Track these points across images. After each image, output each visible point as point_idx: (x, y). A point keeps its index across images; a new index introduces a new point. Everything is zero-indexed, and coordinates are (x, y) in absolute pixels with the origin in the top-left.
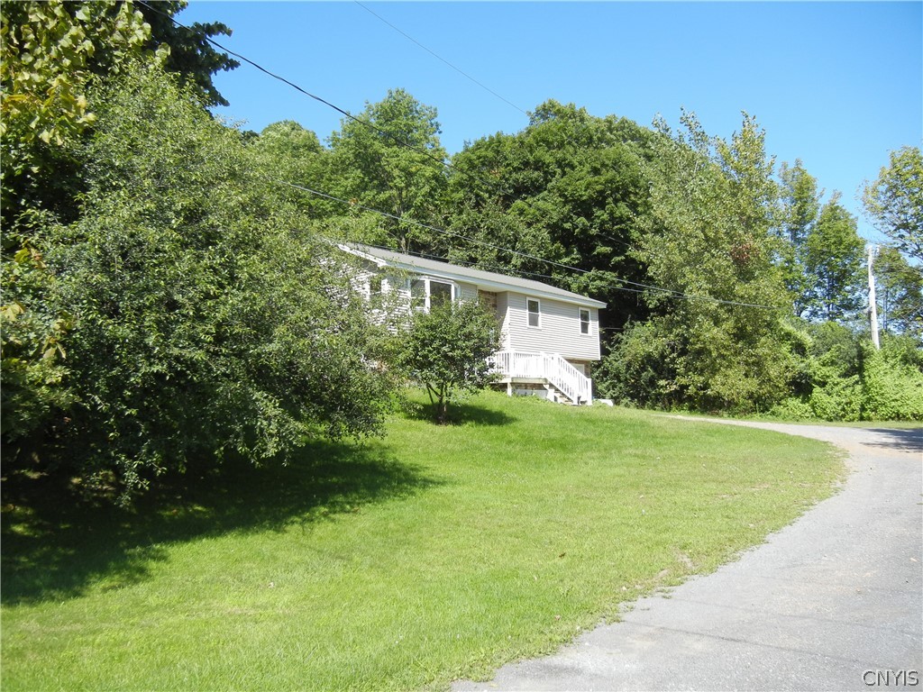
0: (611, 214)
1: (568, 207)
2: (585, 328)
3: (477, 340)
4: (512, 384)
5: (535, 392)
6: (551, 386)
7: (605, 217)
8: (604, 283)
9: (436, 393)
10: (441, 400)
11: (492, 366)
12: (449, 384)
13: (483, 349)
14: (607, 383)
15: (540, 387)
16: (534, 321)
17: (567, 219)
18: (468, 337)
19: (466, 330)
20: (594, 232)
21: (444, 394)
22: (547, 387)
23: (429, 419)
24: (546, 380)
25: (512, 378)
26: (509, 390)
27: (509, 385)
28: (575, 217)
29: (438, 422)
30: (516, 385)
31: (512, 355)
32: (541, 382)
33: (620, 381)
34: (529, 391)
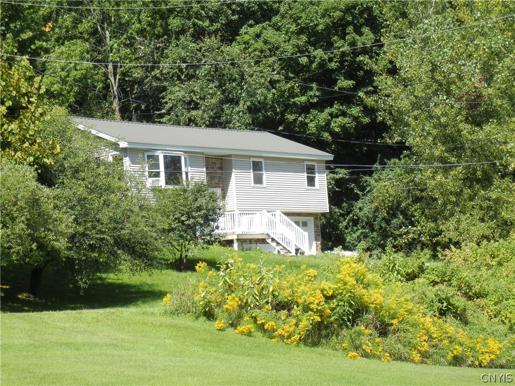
0: (353, 44)
1: (304, 38)
2: (311, 181)
3: (205, 211)
4: (238, 240)
5: (259, 246)
6: (273, 240)
7: (346, 48)
8: (347, 120)
9: (178, 250)
10: (181, 255)
11: (217, 228)
12: (187, 243)
13: (210, 216)
14: (358, 233)
15: (263, 241)
16: (258, 180)
17: (302, 51)
18: (199, 209)
19: (197, 204)
20: (333, 65)
21: (183, 250)
22: (269, 241)
23: (173, 269)
24: (268, 235)
25: (238, 235)
26: (236, 245)
27: (235, 241)
28: (311, 49)
29: (180, 270)
30: (242, 241)
31: (237, 215)
32: (264, 237)
33: (373, 230)
34: (253, 246)
